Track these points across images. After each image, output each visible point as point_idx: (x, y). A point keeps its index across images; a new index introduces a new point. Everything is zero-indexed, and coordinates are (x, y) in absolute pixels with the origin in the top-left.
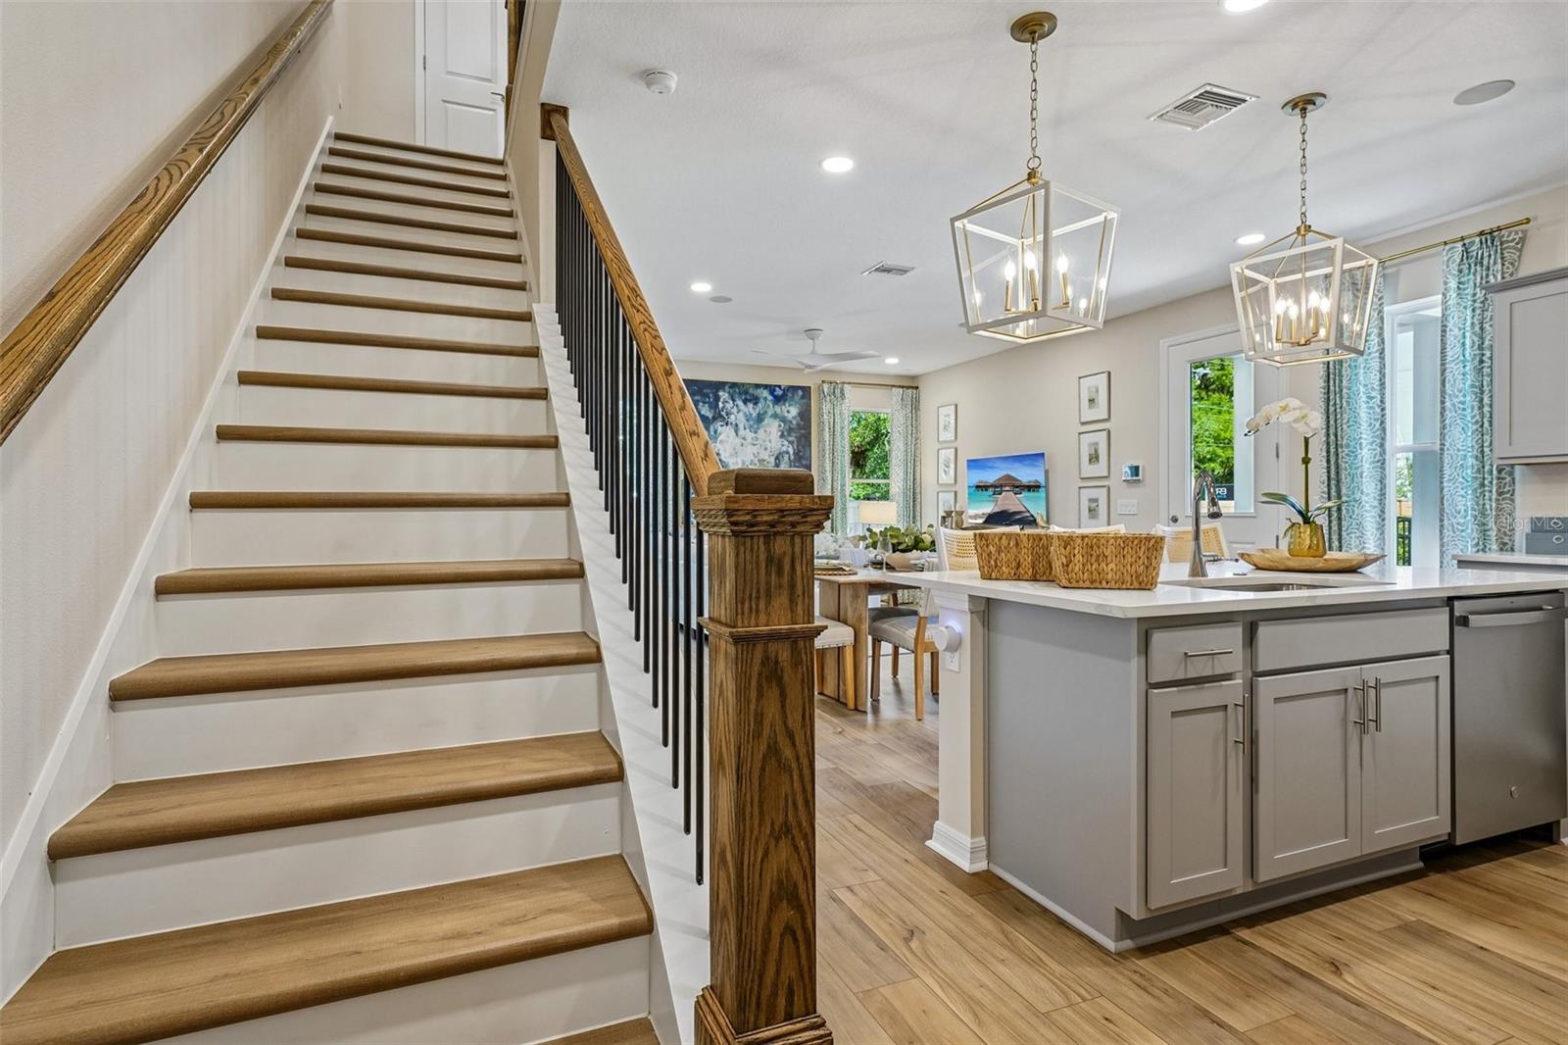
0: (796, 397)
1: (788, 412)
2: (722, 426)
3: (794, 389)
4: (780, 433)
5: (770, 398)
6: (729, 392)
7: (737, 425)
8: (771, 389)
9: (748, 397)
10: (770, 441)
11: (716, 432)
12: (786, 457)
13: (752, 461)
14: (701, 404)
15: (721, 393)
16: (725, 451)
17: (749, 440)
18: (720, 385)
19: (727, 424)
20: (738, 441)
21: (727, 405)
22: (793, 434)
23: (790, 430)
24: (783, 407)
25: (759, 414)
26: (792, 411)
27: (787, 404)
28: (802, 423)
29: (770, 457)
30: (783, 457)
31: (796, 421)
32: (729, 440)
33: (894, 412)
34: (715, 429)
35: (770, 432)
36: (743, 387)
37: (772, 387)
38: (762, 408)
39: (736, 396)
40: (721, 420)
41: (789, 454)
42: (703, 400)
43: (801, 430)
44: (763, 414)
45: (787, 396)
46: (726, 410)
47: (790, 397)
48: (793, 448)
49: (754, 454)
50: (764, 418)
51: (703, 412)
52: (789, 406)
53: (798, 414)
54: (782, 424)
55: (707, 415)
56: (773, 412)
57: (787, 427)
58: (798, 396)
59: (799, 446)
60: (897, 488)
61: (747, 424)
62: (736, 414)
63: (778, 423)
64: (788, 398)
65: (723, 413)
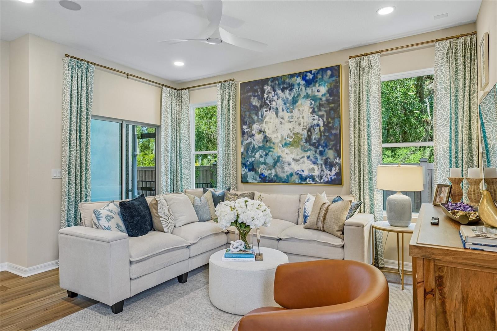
0: (325, 76)
1: (318, 91)
2: (266, 111)
3: (324, 70)
4: (311, 110)
5: (303, 82)
6: (271, 85)
7: (277, 109)
8: (302, 74)
9: (285, 86)
10: (303, 117)
11: (262, 116)
12: (317, 129)
13: (288, 134)
14: (252, 98)
15: (265, 87)
16: (269, 129)
17: (286, 119)
18: (265, 82)
19: (270, 109)
20: (278, 120)
21: (270, 95)
22: (323, 109)
23: (320, 106)
24: (314, 88)
25: (294, 98)
26: (321, 90)
27: (317, 85)
28: (331, 98)
29: (303, 130)
30: (314, 129)
31: (326, 97)
32: (272, 121)
33: (438, 68)
34: (261, 114)
35: (303, 110)
36: (281, 79)
37: (305, 73)
38: (296, 92)
39: (277, 87)
40: (266, 107)
41: (320, 126)
42: (254, 94)
43: (330, 104)
44: (297, 97)
45: (317, 78)
46: (269, 99)
47: (320, 79)
48: (323, 121)
49: (290, 129)
50: (298, 100)
51: (254, 104)
52: (319, 86)
53: (328, 91)
54: (313, 102)
55: (256, 104)
56: (305, 94)
57: (317, 104)
58: (327, 76)
59: (328, 119)
60: (441, 150)
61: (284, 106)
62: (276, 100)
63: (309, 102)
64: (318, 79)
65: (267, 102)
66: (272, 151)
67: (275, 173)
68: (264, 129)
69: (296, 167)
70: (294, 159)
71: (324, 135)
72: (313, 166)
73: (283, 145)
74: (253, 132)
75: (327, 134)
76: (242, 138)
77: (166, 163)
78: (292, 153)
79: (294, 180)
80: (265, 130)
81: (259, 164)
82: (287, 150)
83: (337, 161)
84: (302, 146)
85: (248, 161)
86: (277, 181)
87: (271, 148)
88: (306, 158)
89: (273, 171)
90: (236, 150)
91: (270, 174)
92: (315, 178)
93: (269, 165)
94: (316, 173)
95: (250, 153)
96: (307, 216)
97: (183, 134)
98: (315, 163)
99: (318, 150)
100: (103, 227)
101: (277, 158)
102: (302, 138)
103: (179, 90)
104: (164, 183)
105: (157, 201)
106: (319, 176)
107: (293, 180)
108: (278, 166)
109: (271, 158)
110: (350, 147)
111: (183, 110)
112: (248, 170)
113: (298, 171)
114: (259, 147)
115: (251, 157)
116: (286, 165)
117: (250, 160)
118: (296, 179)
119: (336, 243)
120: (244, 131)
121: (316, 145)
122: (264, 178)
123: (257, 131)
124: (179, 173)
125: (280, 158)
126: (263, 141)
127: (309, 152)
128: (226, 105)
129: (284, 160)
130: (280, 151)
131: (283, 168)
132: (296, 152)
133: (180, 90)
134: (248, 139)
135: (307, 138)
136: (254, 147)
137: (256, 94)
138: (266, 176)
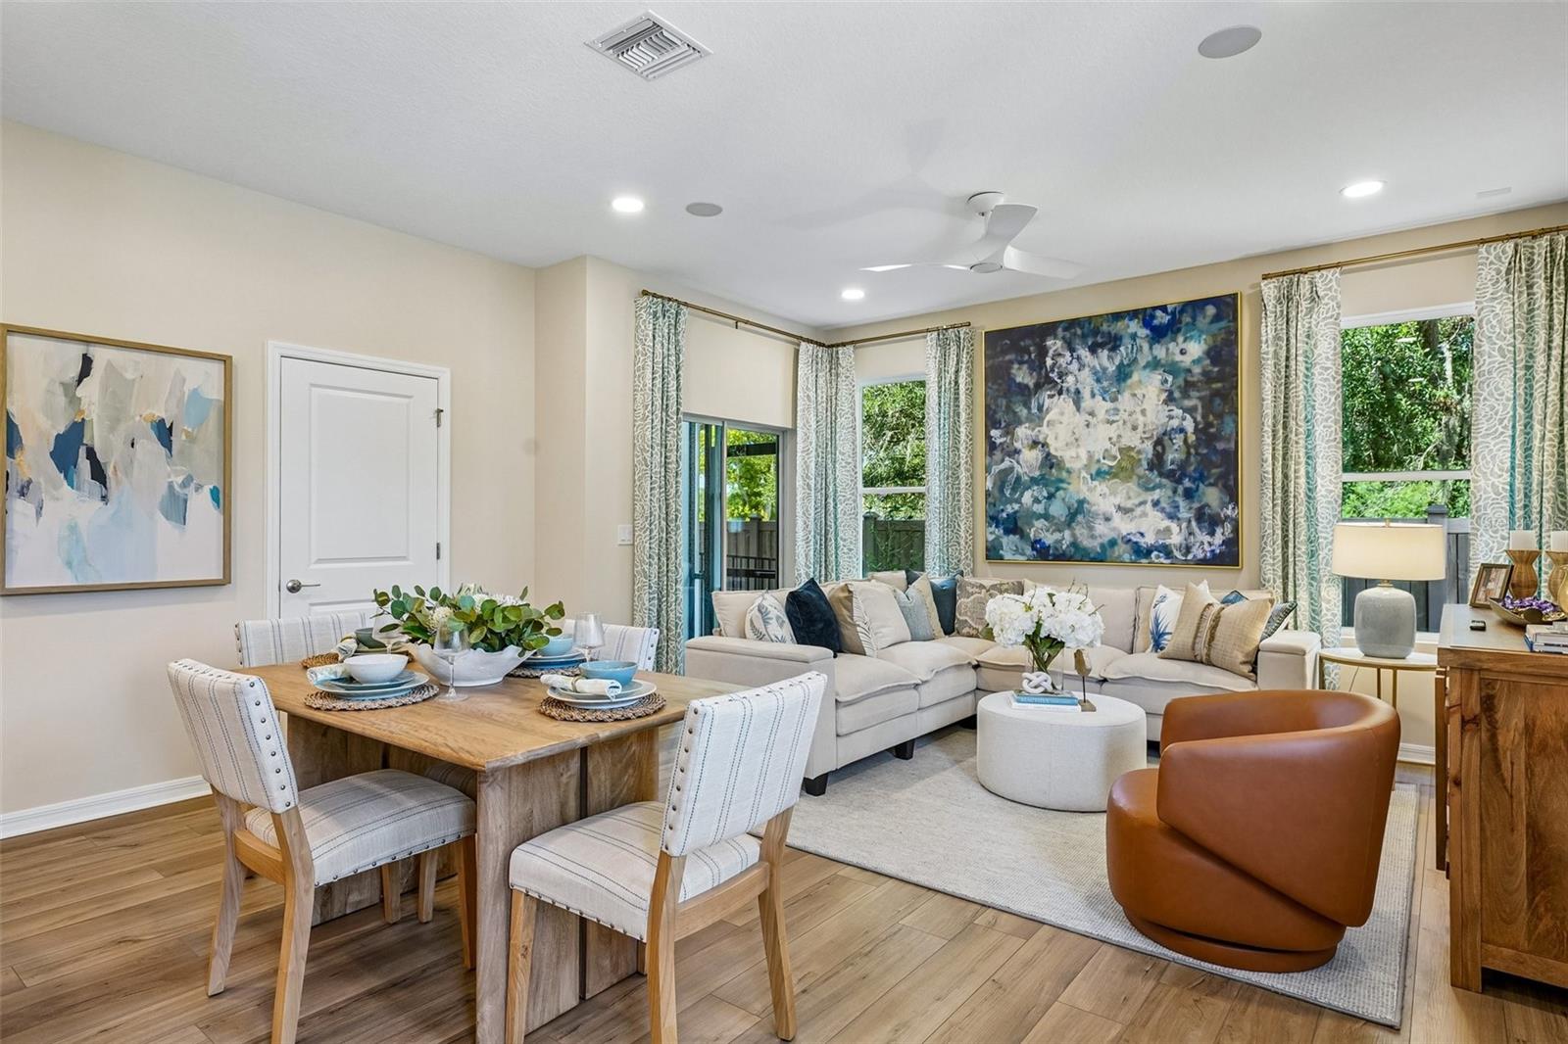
0: (1200, 319)
1: (1183, 352)
2: (1051, 397)
3: (1197, 305)
4: (1164, 396)
5: (1143, 332)
6: (1063, 338)
7: (1078, 392)
8: (1145, 316)
9: (1099, 339)
10: (1143, 412)
11: (1040, 408)
12: (1179, 440)
13: (1106, 450)
14: (1016, 366)
15: (1049, 343)
16: (1056, 438)
17: (1101, 415)
18: (1048, 329)
19: (1060, 393)
20: (1080, 419)
21: (1061, 361)
22: (1194, 394)
23: (1188, 387)
24: (1172, 345)
25: (1120, 367)
26: (1192, 350)
27: (1180, 339)
28: (1216, 369)
29: (1143, 442)
30: (1171, 439)
31: (1203, 367)
32: (1065, 419)
33: (1485, 304)
34: (1039, 403)
35: (1144, 396)
36: (1090, 324)
37: (1148, 312)
38: (1127, 354)
39: (1077, 341)
40: (1050, 386)
41: (1186, 433)
42: (1019, 358)
43: (1213, 383)
44: (1129, 365)
45: (1180, 323)
46: (1058, 368)
47: (1187, 324)
48: (1195, 421)
49: (1110, 439)
50: (1132, 372)
51: (1019, 380)
52: (1185, 341)
53: (1208, 353)
54: (1170, 379)
55: (1026, 382)
56: (1150, 358)
57: (1180, 381)
58: (1204, 318)
59: (1208, 416)
60: (1489, 489)
61: (1097, 387)
62: (1077, 372)
63: (1160, 377)
64: (1182, 325)
65: (1054, 376)
66: (1064, 489)
67: (1072, 540)
68: (1046, 438)
69: (1124, 526)
70: (1119, 508)
71: (1197, 454)
72: (1167, 523)
73: (1091, 475)
74: (1018, 445)
75: (1205, 451)
76: (988, 457)
77: (806, 513)
78: (1114, 493)
79: (1120, 556)
80: (1048, 441)
81: (1031, 517)
82: (1101, 487)
83: (1229, 512)
84: (1140, 477)
85: (1003, 510)
86: (1078, 557)
87: (1062, 481)
88: (1149, 504)
89: (1067, 533)
90: (971, 486)
91: (1059, 542)
92: (1172, 552)
93: (1056, 521)
94: (1176, 539)
95: (1008, 493)
96: (1164, 634)
97: (839, 448)
98: (1172, 517)
99: (1180, 486)
100: (773, 638)
101: (1076, 505)
102: (1140, 460)
103: (829, 347)
104: (801, 560)
105: (850, 592)
106: (1184, 546)
107: (1117, 554)
108: (1079, 523)
109: (1062, 505)
110: (1262, 481)
111: (839, 394)
112: (1002, 531)
113: (1129, 534)
114: (1032, 479)
115: (1010, 501)
116: (1098, 521)
117: (1009, 509)
118: (1124, 552)
119: (1240, 687)
120: (994, 443)
121: (1175, 476)
122: (1043, 551)
123: (1026, 442)
124: (831, 536)
125: (1086, 505)
126: (1042, 466)
127: (1158, 491)
128: (950, 383)
129: (1093, 509)
130: (1084, 488)
131: (1091, 528)
132: (1124, 491)
133: (832, 346)
134: (1003, 461)
135: (1152, 460)
136: (1018, 478)
137: (1026, 358)
138: (1049, 546)
